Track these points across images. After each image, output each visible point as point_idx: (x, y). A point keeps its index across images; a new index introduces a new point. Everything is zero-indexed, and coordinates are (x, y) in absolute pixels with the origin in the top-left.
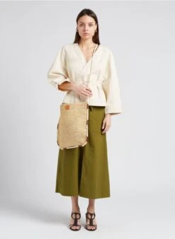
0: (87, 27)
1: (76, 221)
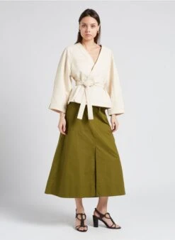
0: (89, 28)
1: (82, 221)
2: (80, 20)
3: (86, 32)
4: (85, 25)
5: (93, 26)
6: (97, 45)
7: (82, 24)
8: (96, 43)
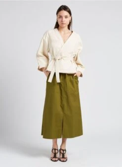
2: (57, 14)
3: (62, 21)
4: (61, 17)
5: (66, 17)
6: (70, 31)
7: (58, 16)
8: (69, 29)
